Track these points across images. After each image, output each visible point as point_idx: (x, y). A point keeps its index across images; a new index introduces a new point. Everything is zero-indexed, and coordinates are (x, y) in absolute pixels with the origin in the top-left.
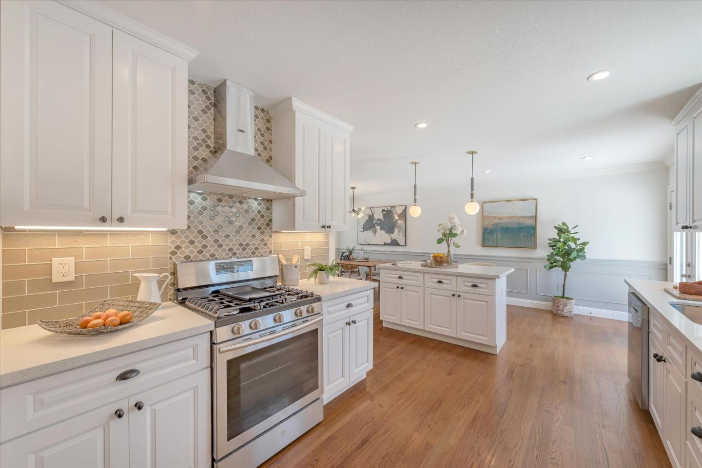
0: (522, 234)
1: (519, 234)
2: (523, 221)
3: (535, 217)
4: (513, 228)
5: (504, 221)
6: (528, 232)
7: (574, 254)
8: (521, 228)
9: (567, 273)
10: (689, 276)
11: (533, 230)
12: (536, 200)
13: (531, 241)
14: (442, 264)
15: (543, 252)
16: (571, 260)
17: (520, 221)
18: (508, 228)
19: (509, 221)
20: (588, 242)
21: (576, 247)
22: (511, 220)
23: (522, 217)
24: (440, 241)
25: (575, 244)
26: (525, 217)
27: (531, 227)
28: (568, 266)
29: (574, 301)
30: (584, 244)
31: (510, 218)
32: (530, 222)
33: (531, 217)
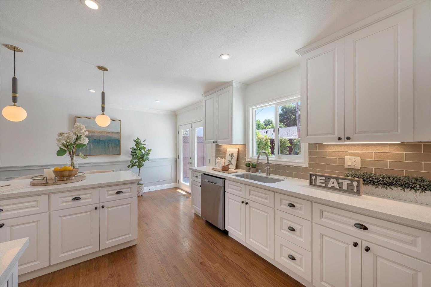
0: (111, 145)
1: (108, 145)
2: (111, 136)
3: (120, 133)
4: (103, 140)
5: (96, 134)
6: (115, 144)
7: (145, 157)
8: (110, 141)
9: (141, 169)
10: (191, 163)
11: (119, 142)
12: (120, 121)
13: (117, 149)
14: (70, 179)
15: (125, 157)
16: (144, 161)
17: (109, 135)
18: (100, 140)
19: (100, 134)
20: (151, 150)
21: (145, 152)
22: (102, 134)
23: (110, 132)
24: (61, 152)
25: (145, 151)
26: (113, 133)
27: (117, 140)
28: (142, 164)
29: (143, 185)
30: (149, 151)
31: (101, 132)
32: (117, 136)
33: (117, 133)
